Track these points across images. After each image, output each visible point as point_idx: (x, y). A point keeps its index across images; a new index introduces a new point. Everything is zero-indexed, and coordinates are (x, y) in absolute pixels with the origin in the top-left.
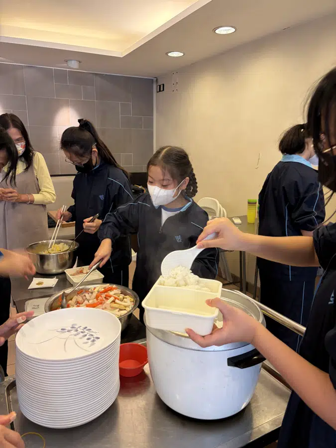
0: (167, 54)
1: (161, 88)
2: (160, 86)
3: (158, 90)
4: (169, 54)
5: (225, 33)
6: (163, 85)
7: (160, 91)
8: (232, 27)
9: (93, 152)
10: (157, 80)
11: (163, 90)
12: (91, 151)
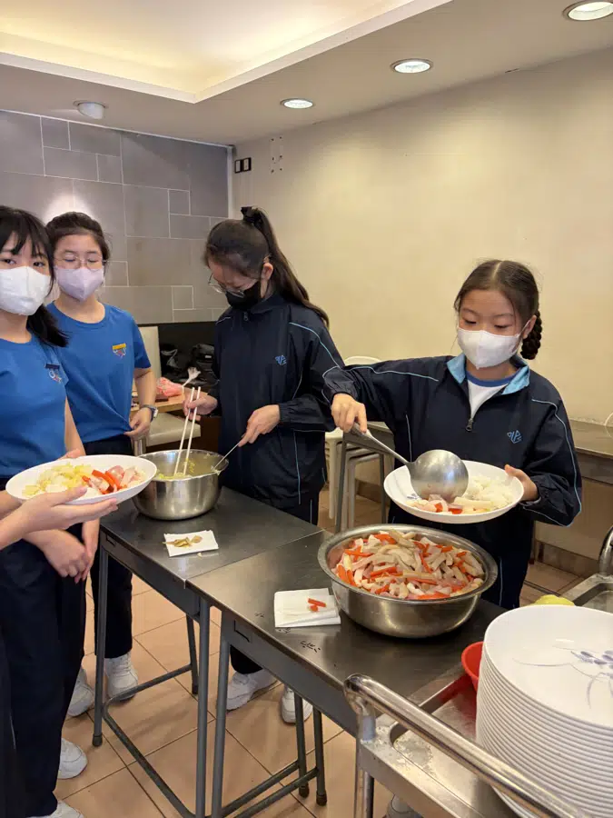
0: (282, 103)
1: (244, 166)
2: (242, 162)
3: (238, 169)
4: (287, 104)
5: (408, 71)
6: (250, 159)
7: (242, 169)
8: (426, 61)
9: (264, 271)
10: (234, 151)
11: (250, 169)
12: (262, 268)
